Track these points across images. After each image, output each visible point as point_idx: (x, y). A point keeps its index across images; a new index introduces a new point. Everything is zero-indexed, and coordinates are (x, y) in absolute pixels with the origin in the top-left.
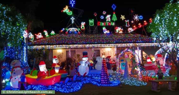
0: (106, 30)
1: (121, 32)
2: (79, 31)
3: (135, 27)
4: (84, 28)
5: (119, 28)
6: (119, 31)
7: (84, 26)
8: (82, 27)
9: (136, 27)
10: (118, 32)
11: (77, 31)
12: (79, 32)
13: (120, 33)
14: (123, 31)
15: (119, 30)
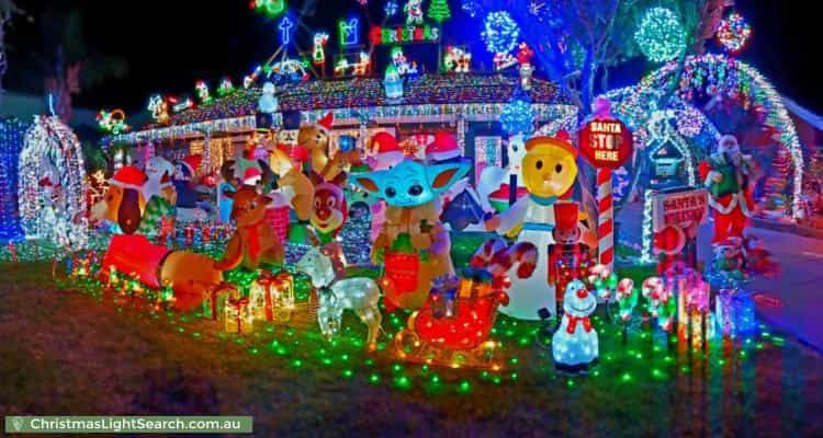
0: (405, 59)
1: (463, 67)
2: (305, 69)
3: (525, 49)
4: (323, 57)
5: (455, 50)
6: (455, 65)
7: (321, 50)
8: (315, 55)
9: (530, 48)
10: (451, 65)
11: (299, 71)
12: (305, 74)
13: (458, 70)
14: (473, 64)
15: (457, 59)
